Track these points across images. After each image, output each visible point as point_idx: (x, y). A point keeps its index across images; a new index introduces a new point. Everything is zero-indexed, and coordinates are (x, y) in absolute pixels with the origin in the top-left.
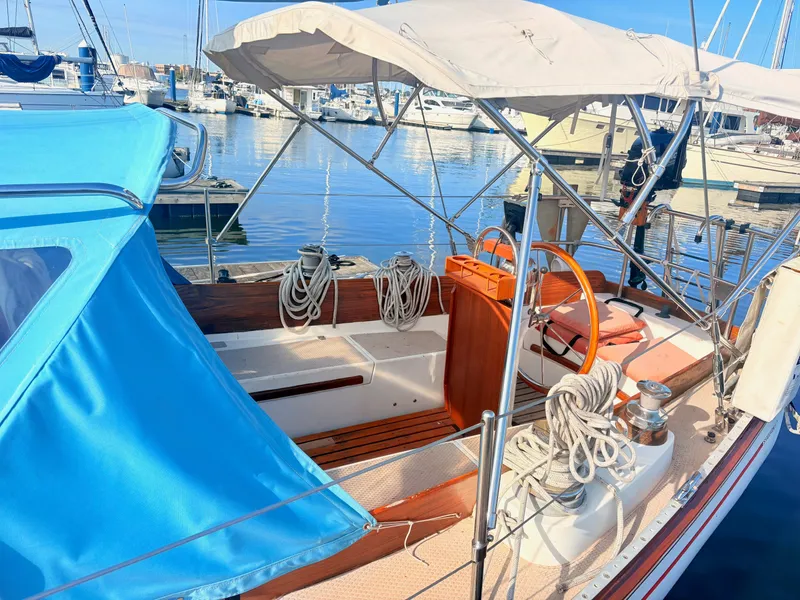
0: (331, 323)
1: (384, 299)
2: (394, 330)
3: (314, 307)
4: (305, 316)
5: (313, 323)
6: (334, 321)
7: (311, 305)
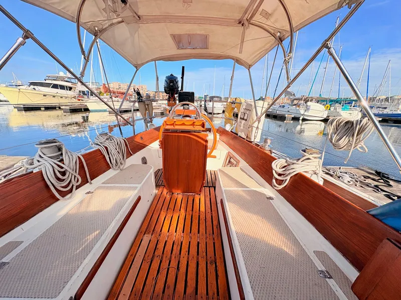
0: (88, 182)
1: (109, 158)
2: (118, 171)
3: (75, 176)
4: (71, 185)
5: (78, 187)
6: (89, 180)
7: (73, 177)
